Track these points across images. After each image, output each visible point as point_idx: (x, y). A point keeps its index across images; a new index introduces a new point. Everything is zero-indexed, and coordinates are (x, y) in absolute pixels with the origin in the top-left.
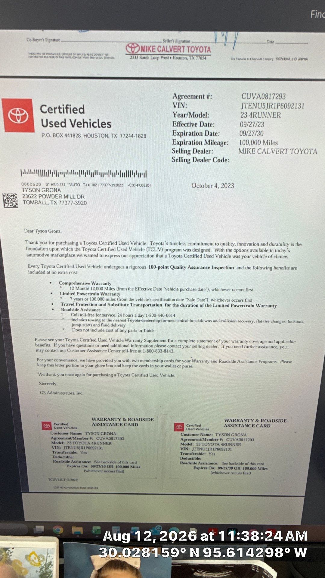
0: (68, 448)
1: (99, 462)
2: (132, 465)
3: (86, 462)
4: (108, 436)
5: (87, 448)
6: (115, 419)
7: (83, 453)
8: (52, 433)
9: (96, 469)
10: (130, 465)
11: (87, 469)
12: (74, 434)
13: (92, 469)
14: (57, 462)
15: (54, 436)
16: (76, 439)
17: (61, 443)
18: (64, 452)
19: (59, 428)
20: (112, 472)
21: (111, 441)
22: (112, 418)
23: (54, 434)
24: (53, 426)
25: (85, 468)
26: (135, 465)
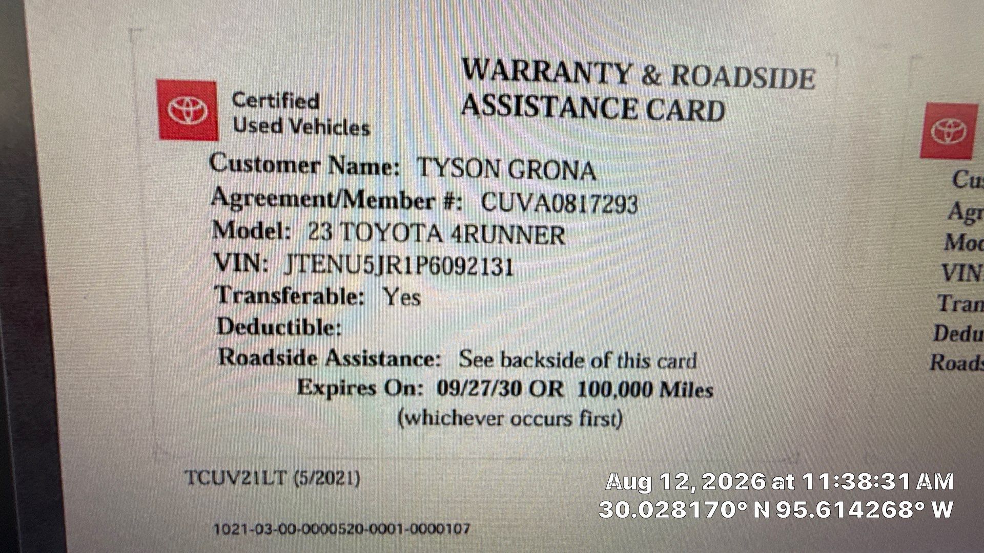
0: (308, 263)
1: (488, 360)
2: (671, 376)
3: (411, 361)
4: (549, 188)
5: (425, 269)
6: (599, 67)
7: (397, 298)
8: (220, 162)
9: (466, 405)
10: (655, 375)
11: (413, 405)
12: (353, 169)
13: (447, 404)
14: (244, 360)
15: (234, 183)
16: (361, 206)
17: (270, 231)
18: (286, 296)
19: (263, 126)
20: (552, 422)
21: (560, 219)
22: (579, 65)
23: (228, 171)
24: (226, 111)
25: (403, 400)
26: (684, 375)
